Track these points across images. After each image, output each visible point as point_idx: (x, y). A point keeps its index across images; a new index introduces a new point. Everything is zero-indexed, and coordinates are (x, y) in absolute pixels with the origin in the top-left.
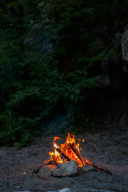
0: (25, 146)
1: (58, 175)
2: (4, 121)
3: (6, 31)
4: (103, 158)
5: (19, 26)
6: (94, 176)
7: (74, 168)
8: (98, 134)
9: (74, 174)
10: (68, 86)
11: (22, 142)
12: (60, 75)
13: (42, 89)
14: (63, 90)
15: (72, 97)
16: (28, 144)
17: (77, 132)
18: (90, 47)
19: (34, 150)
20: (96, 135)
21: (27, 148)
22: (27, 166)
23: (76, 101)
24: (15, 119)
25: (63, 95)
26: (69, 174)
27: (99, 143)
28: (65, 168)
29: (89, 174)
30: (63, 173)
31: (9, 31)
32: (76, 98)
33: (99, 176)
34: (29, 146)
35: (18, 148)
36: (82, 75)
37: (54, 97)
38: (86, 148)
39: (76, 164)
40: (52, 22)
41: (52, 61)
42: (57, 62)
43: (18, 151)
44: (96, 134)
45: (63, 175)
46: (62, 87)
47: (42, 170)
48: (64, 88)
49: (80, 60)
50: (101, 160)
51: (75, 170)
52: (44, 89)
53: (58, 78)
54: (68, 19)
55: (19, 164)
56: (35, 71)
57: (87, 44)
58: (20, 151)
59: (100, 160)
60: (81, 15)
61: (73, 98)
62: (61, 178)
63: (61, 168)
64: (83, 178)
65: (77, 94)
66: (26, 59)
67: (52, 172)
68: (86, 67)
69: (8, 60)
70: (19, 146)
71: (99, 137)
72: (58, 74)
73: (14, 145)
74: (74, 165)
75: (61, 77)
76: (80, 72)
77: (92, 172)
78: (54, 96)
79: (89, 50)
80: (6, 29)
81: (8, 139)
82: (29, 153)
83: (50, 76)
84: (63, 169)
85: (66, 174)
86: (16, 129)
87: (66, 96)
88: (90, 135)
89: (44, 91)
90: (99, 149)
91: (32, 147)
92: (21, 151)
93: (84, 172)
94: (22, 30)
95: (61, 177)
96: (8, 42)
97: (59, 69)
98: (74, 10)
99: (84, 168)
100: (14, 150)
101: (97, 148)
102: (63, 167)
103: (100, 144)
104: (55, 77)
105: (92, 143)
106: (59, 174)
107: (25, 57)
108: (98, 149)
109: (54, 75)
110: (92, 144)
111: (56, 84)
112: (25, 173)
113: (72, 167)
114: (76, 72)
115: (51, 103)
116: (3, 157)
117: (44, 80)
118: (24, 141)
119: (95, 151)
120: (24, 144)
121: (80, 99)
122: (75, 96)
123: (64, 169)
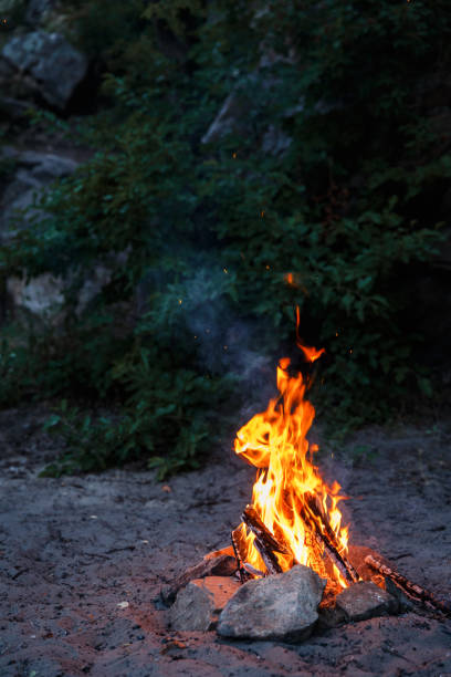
0: (185, 470)
1: (236, 629)
2: (130, 383)
3: (145, 96)
4: (443, 528)
5: (186, 80)
6: (386, 642)
7: (302, 601)
8: (435, 428)
9: (301, 632)
10: (335, 265)
11: (178, 457)
12: (310, 231)
13: (252, 279)
14: (318, 279)
15: (347, 300)
16: (195, 464)
17: (367, 419)
18: (412, 137)
19: (211, 485)
20: (428, 432)
21: (193, 476)
22: (153, 563)
23: (360, 315)
24: (167, 375)
25: (317, 295)
26: (279, 628)
27: (440, 459)
28: (269, 602)
29: (369, 628)
30: (258, 623)
31: (154, 98)
32: (359, 305)
33: (407, 640)
34: (201, 470)
35: (162, 477)
36: (383, 227)
37: (286, 304)
38: (391, 480)
39: (316, 582)
40: (289, 60)
41: (286, 187)
42: (301, 189)
43: (159, 486)
44: (430, 428)
45: (258, 633)
46: (312, 269)
47: (183, 599)
48: (321, 271)
49: (377, 180)
50: (438, 533)
51: (307, 613)
52: (257, 280)
53: (302, 239)
54: (337, 44)
55: (132, 549)
56: (232, 220)
57: (402, 128)
58: (166, 488)
59: (435, 535)
60: (378, 27)
61: (352, 304)
62: (246, 647)
63: (252, 598)
64: (337, 651)
65: (362, 291)
66: (204, 182)
67: (218, 612)
68: (393, 201)
69: (144, 189)
70: (165, 469)
71: (438, 439)
72: (303, 229)
73: (150, 466)
74: (307, 589)
75: (314, 237)
76: (376, 219)
77: (380, 619)
78: (286, 300)
79: (410, 144)
80: (146, 92)
81: (132, 445)
82: (194, 497)
83: (277, 235)
84: (260, 607)
85: (270, 632)
86: (161, 411)
87: (325, 300)
88: (410, 431)
89: (259, 285)
90: (437, 484)
91: (209, 472)
92: (171, 487)
93: (346, 619)
94: (195, 93)
95: (247, 639)
96: (146, 129)
97: (307, 209)
98: (356, 13)
99: (349, 598)
100: (148, 483)
101: (429, 479)
102: (261, 594)
103: (441, 463)
104: (293, 236)
105: (412, 459)
106: (242, 626)
107: (201, 176)
108: (434, 486)
109: (290, 231)
110: (413, 463)
111: (295, 261)
112: (124, 605)
113: (294, 596)
114: (361, 219)
115: (277, 323)
116: (94, 517)
117: (259, 249)
118: (185, 455)
119: (420, 492)
120: (182, 462)
121: (375, 307)
122: (358, 298)
123: (262, 603)
